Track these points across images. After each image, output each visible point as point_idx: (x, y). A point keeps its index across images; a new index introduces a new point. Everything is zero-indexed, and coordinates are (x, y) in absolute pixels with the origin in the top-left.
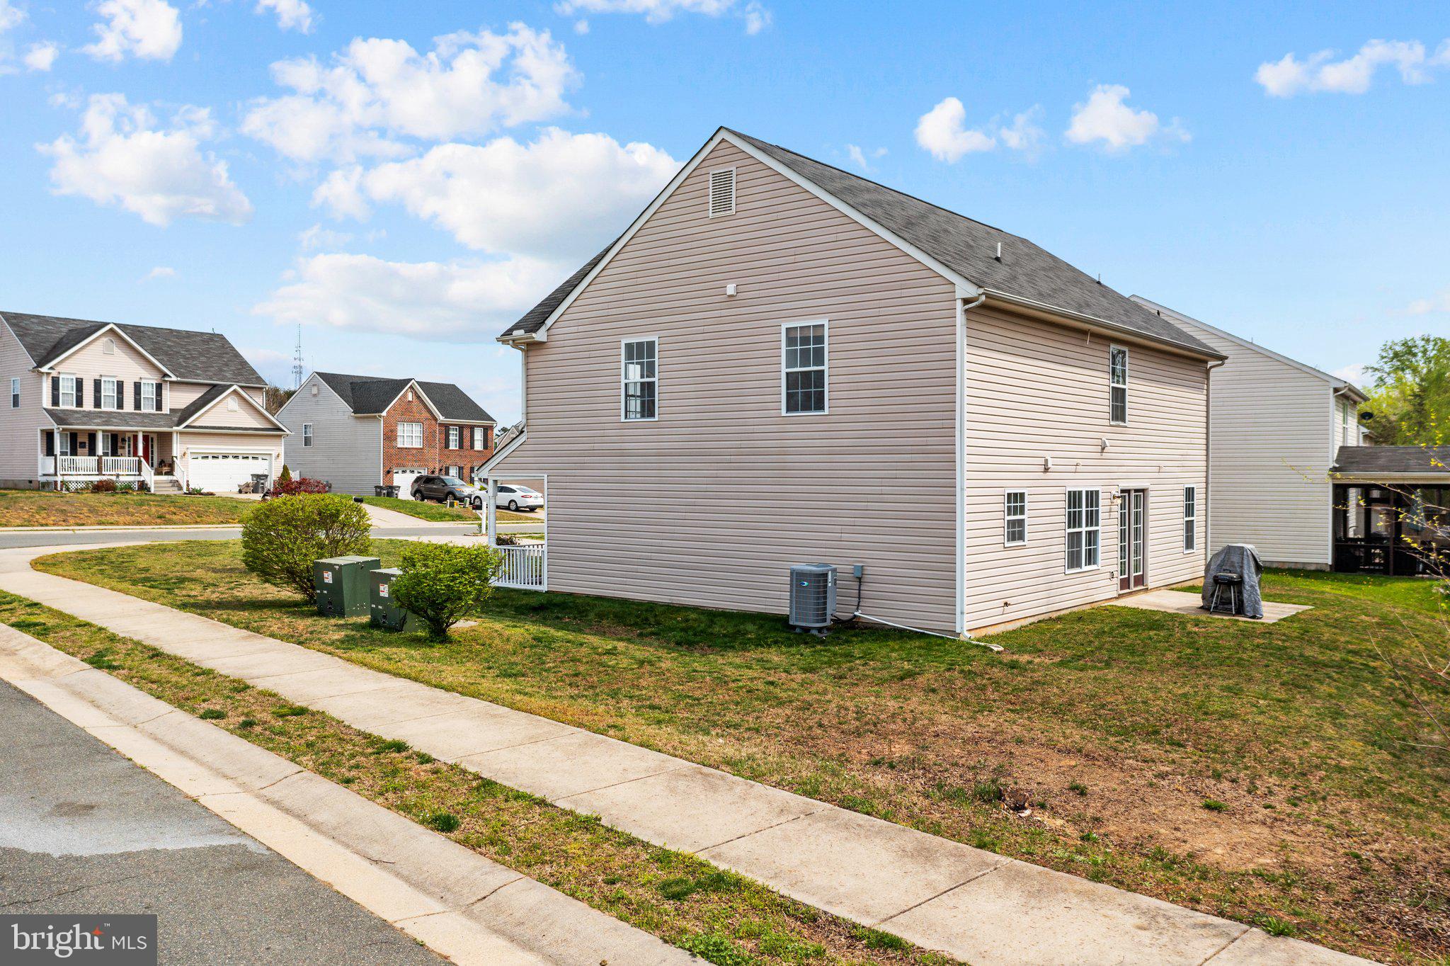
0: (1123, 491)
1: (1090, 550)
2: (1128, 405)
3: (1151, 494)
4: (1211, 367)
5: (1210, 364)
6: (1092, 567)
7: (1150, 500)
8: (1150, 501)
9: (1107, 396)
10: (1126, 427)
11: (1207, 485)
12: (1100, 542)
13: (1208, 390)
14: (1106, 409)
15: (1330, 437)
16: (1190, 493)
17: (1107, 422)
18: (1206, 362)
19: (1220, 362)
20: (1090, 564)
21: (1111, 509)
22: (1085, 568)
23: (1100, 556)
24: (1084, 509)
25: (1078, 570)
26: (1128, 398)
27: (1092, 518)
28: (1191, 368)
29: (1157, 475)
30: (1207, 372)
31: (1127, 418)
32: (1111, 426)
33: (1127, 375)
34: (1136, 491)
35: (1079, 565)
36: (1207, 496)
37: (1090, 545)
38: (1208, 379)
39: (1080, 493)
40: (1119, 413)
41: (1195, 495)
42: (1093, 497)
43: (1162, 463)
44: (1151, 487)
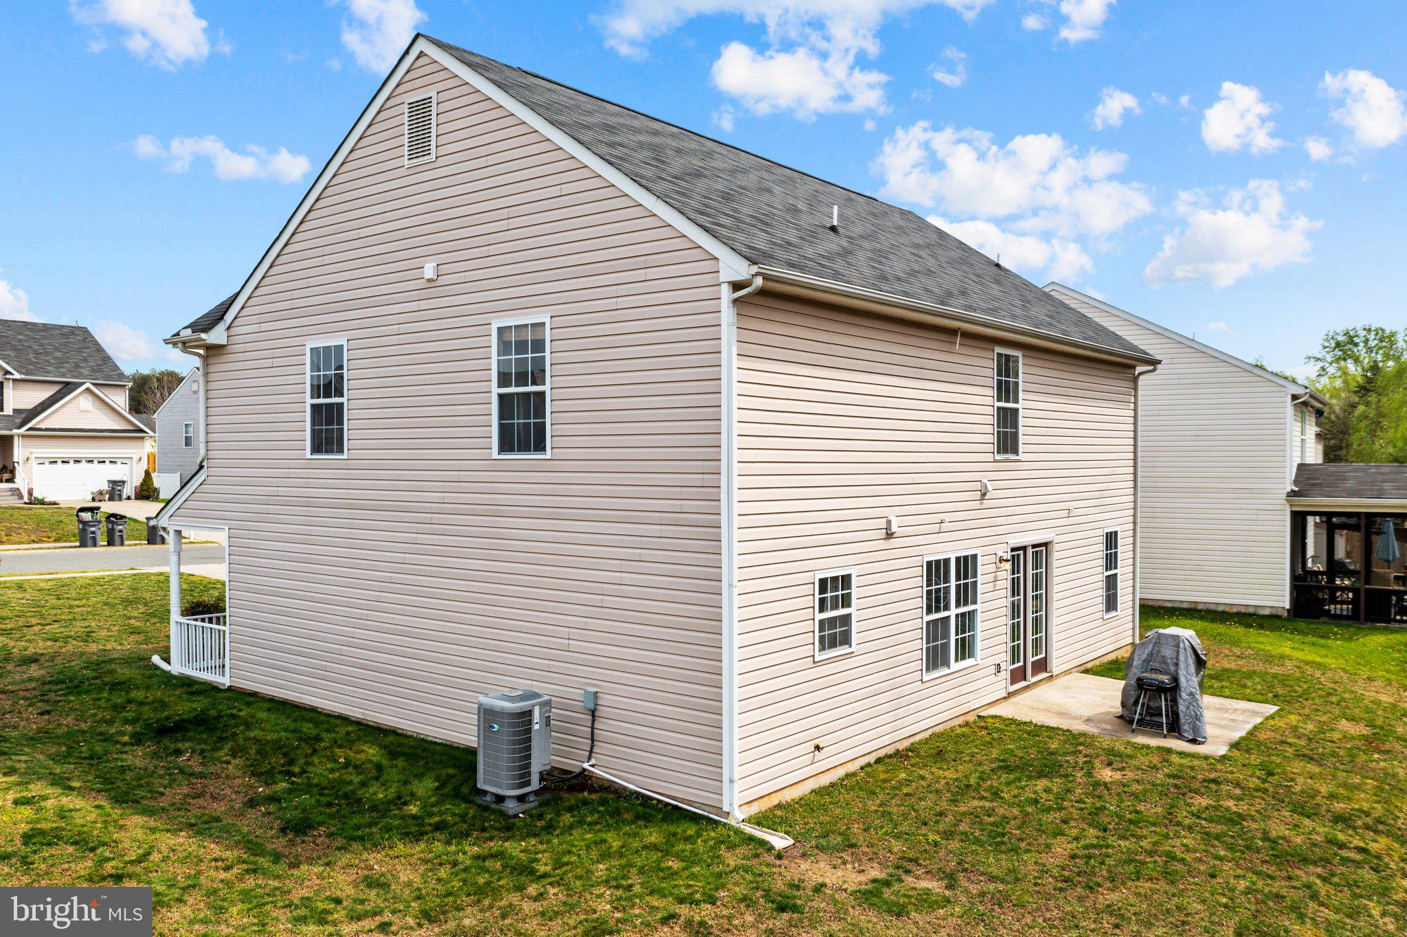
0: (1013, 550)
1: (963, 639)
2: (1021, 430)
3: (1056, 547)
4: (1140, 374)
5: (1139, 369)
6: (968, 662)
7: (1056, 555)
8: (1055, 558)
9: (989, 420)
10: (1019, 461)
11: (1135, 526)
12: (979, 626)
13: (1135, 403)
14: (990, 438)
15: (1288, 453)
16: (1111, 540)
17: (989, 457)
18: (1134, 367)
19: (1151, 368)
20: (963, 658)
21: (996, 576)
22: (955, 667)
23: (979, 645)
24: (953, 583)
25: (945, 671)
26: (1021, 421)
27: (967, 594)
28: (1114, 375)
29: (1065, 522)
30: (1135, 380)
31: (1021, 448)
32: (995, 461)
33: (1020, 389)
34: (1034, 546)
35: (946, 663)
36: (1134, 540)
37: (964, 632)
38: (1136, 389)
39: (947, 561)
40: (1007, 442)
41: (1119, 541)
42: (967, 565)
43: (1071, 505)
44: (1057, 539)
